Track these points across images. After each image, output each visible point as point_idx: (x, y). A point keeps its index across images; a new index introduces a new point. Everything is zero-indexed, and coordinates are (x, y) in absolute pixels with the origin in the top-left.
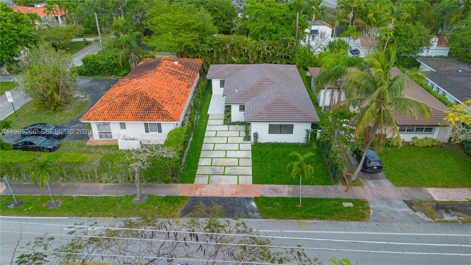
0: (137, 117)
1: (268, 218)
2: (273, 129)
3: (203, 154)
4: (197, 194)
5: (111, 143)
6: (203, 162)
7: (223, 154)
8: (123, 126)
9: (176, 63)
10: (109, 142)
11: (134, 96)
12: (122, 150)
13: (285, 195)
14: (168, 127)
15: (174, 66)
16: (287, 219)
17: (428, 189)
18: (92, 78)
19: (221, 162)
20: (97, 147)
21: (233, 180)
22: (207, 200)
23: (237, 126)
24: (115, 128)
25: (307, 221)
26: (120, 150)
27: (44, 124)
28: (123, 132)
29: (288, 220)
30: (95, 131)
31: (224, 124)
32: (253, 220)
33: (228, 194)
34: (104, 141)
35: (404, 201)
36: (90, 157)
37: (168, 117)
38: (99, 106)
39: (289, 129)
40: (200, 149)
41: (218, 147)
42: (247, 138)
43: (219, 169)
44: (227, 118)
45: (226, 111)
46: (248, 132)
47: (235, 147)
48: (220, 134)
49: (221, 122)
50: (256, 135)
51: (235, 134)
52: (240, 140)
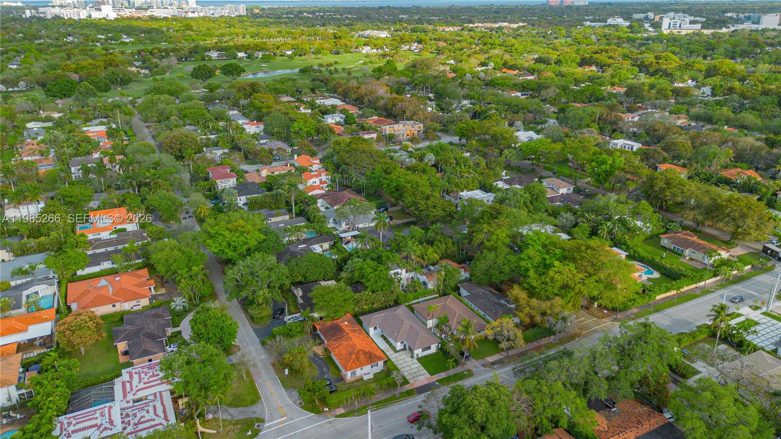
2: (424, 350)
5: (358, 379)
8: (361, 369)
9: (346, 323)
10: (356, 378)
17: (487, 358)
21: (423, 377)
23: (401, 352)
26: (365, 380)
30: (348, 376)
31: (395, 353)
32: (442, 388)
33: (426, 383)
34: (353, 379)
35: (482, 365)
41: (404, 365)
42: (412, 357)
43: (414, 375)
44: (394, 349)
45: (390, 345)
46: (412, 354)
47: (411, 363)
48: (398, 358)
49: (392, 352)
50: (418, 355)
51: (405, 356)
52: (410, 359)
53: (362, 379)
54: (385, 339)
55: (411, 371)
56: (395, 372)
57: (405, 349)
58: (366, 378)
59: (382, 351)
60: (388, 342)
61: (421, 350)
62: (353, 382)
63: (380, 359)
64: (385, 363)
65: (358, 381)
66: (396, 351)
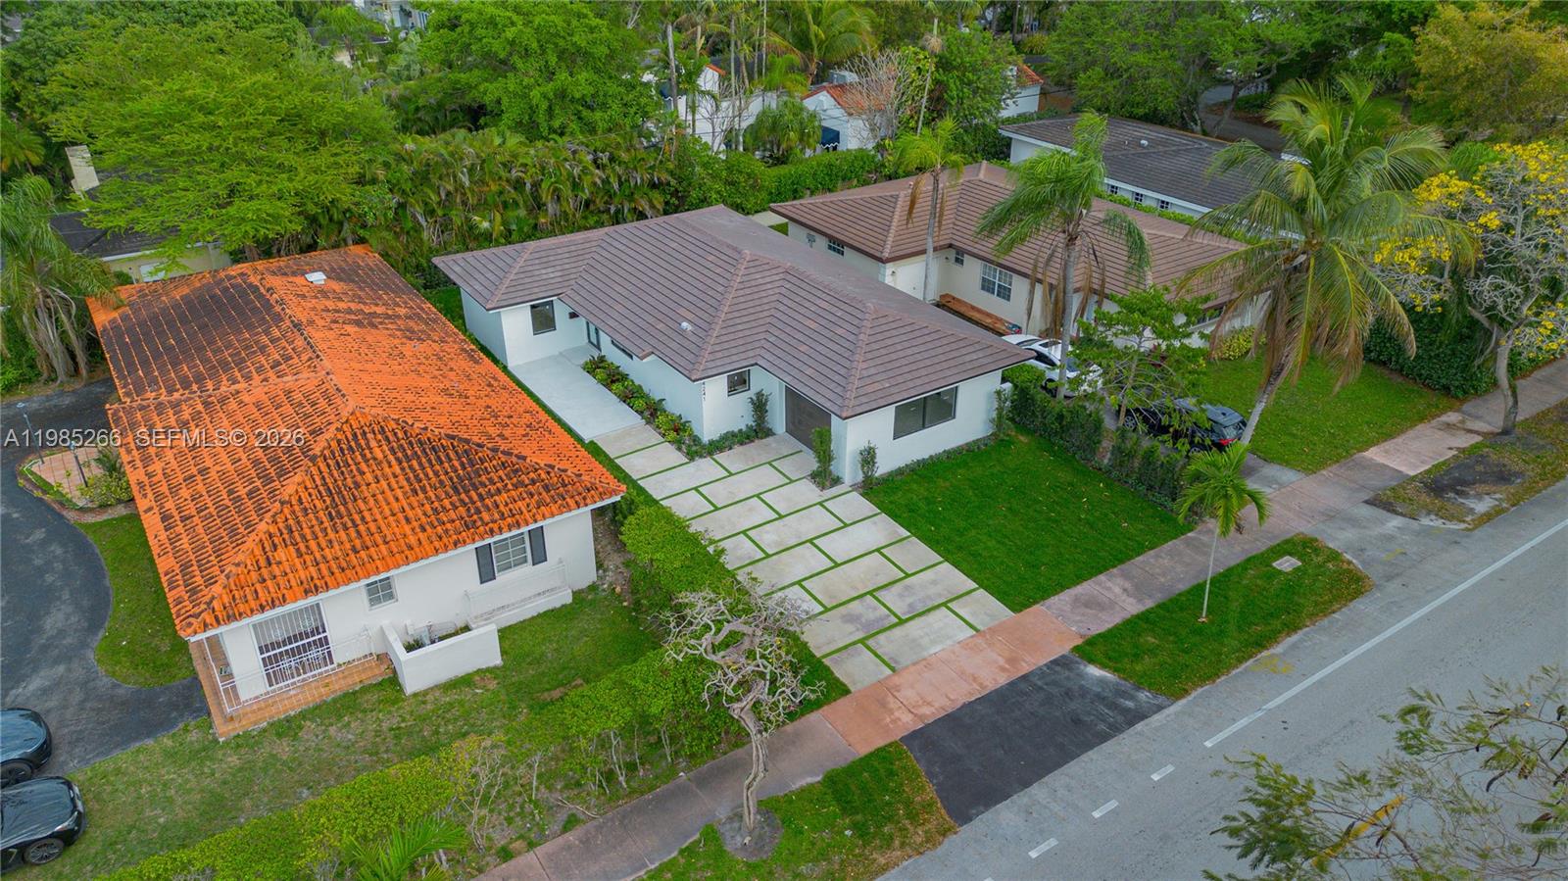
1: (1186, 692)
5: (340, 686)
7: (815, 558)
8: (381, 592)
9: (317, 278)
10: (327, 685)
12: (425, 693)
15: (323, 292)
16: (1228, 672)
17: (1366, 454)
21: (950, 626)
23: (737, 449)
24: (342, 614)
25: (1272, 651)
26: (415, 695)
29: (1234, 672)
31: (692, 459)
32: (1156, 717)
34: (300, 691)
35: (1367, 502)
41: (769, 538)
42: (824, 477)
43: (868, 609)
44: (679, 433)
45: (652, 411)
46: (825, 456)
47: (820, 520)
48: (720, 493)
49: (670, 455)
50: (868, 457)
51: (766, 477)
52: (809, 491)
53: (394, 681)
54: (612, 378)
55: (841, 583)
56: (701, 605)
57: (759, 431)
58: (419, 673)
59: (594, 449)
60: (632, 395)
61: (887, 417)
62: (287, 727)
63: (560, 492)
64: (611, 522)
65: (346, 704)
66: (694, 448)
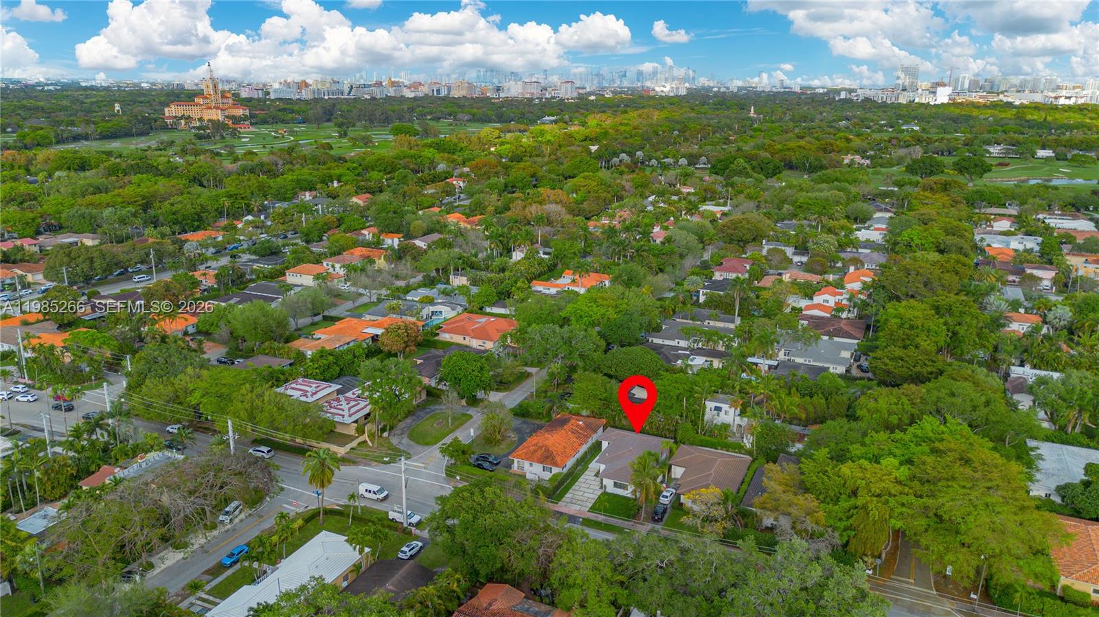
0: (540, 461)
2: (616, 485)
3: (570, 491)
4: (557, 509)
5: (523, 474)
6: (568, 495)
7: (581, 493)
8: (531, 465)
9: (581, 423)
11: (542, 447)
13: (600, 520)
14: (555, 470)
15: (578, 426)
18: (523, 419)
19: (578, 497)
20: (515, 474)
21: (578, 508)
22: (561, 514)
24: (526, 464)
26: (527, 478)
27: (489, 455)
28: (531, 468)
30: (515, 465)
33: (571, 513)
34: (519, 472)
36: (510, 479)
37: (556, 465)
38: (521, 450)
39: (624, 487)
40: (570, 488)
